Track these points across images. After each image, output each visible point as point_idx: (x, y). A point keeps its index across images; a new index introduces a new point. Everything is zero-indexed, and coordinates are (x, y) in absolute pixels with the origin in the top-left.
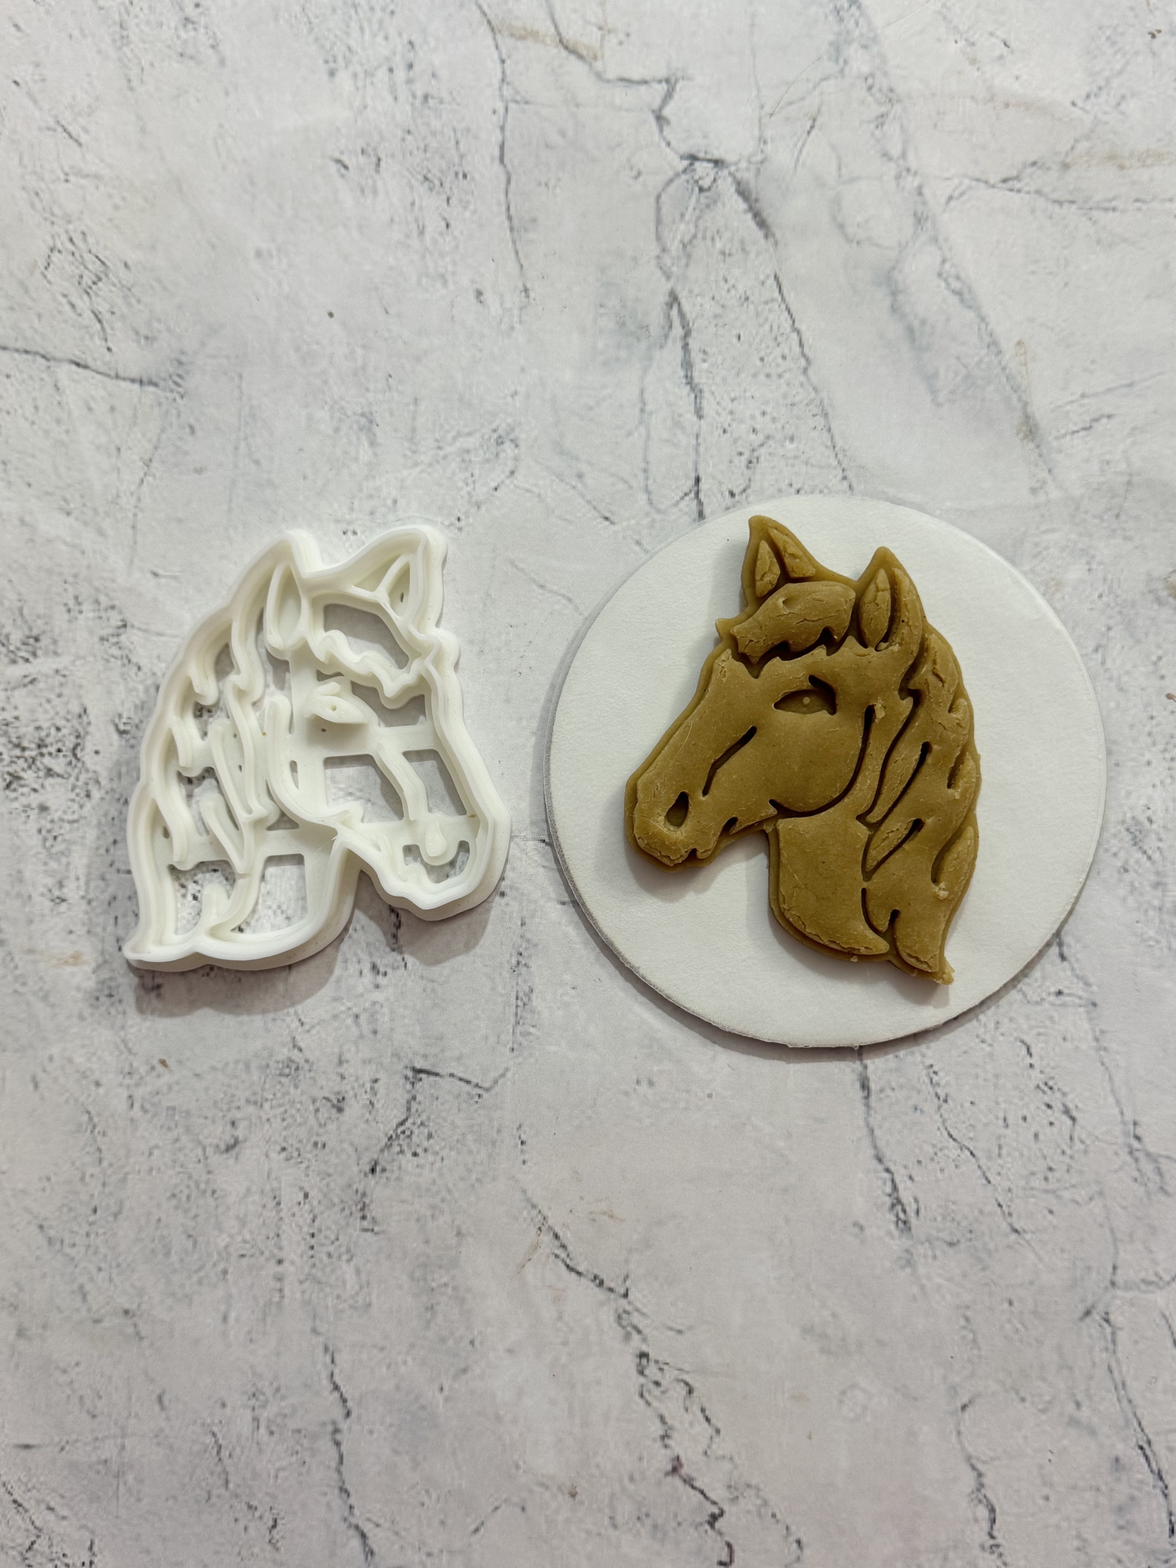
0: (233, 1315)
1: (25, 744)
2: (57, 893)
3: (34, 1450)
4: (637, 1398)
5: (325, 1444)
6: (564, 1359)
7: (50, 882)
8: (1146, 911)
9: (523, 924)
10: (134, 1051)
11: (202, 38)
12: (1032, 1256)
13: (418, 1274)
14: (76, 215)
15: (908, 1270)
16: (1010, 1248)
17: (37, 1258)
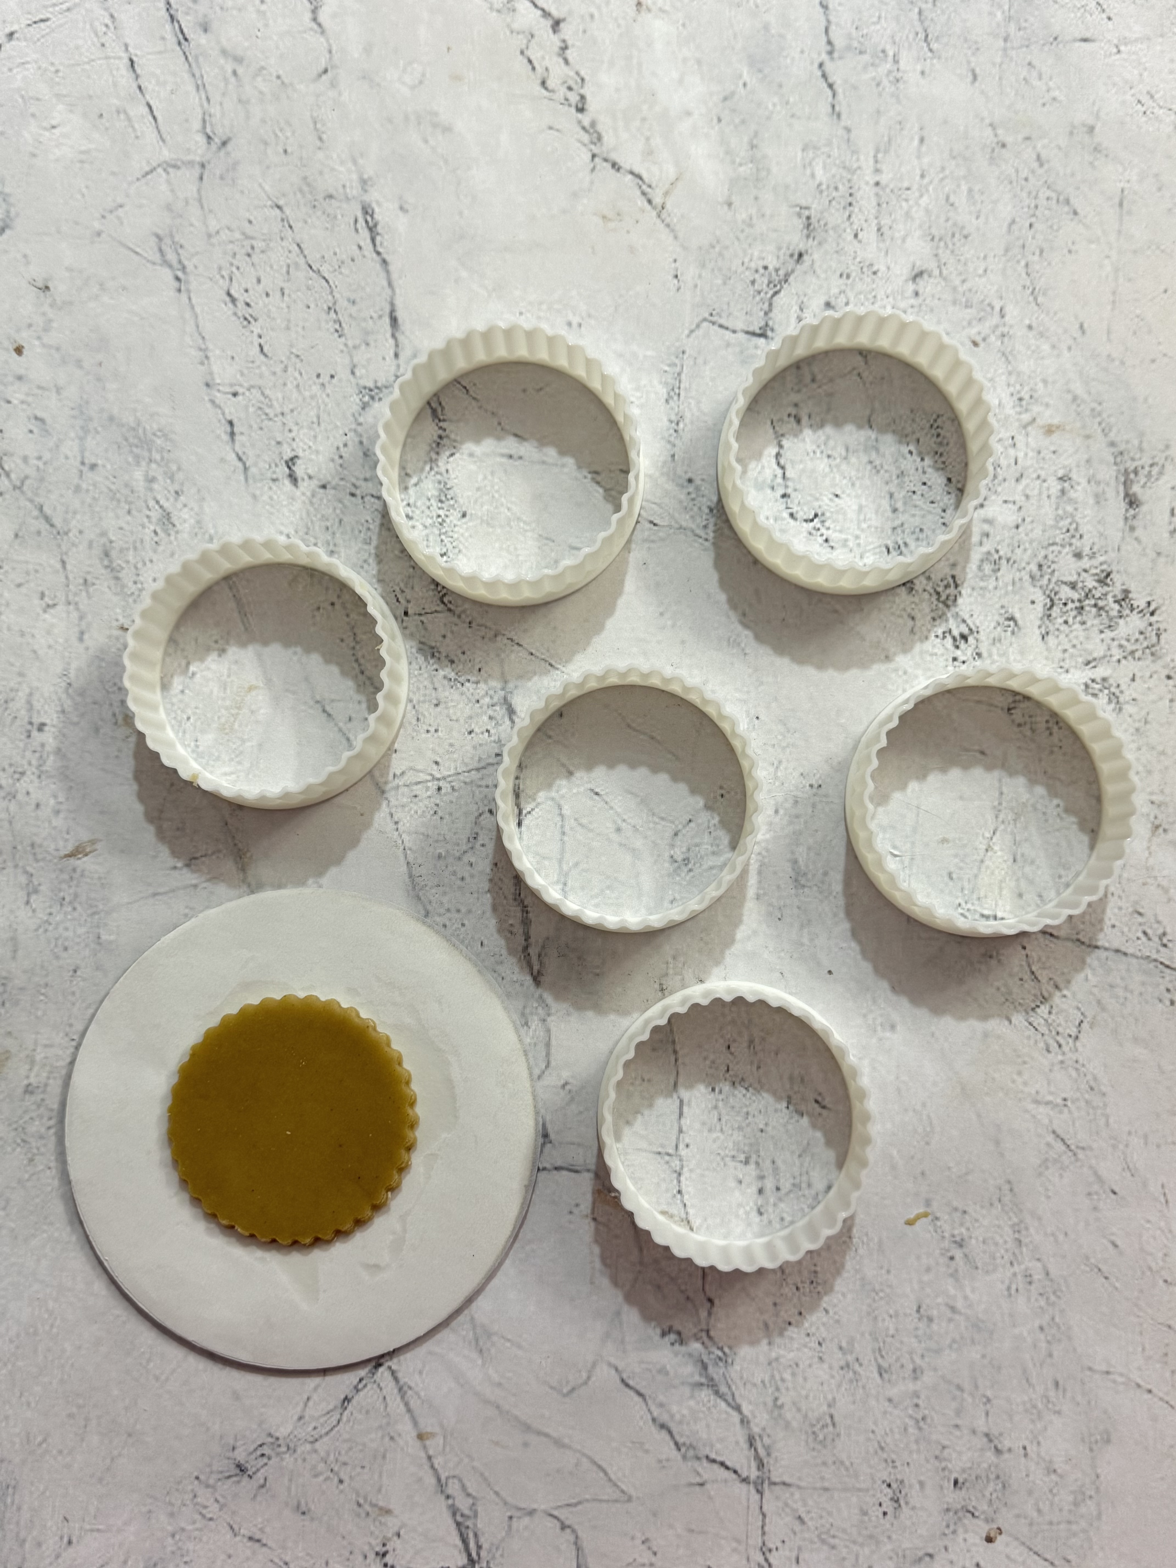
0: (916, 142)
1: (1094, 610)
2: (1066, 485)
3: (1080, 36)
4: (587, 78)
5: (839, 42)
6: (645, 107)
7: (1072, 494)
8: (162, 458)
9: (673, 456)
10: (999, 355)
11: (947, 1227)
12: (267, 188)
13: (763, 174)
14: (1056, 1068)
15: (366, 176)
16: (284, 195)
17: (1078, 188)
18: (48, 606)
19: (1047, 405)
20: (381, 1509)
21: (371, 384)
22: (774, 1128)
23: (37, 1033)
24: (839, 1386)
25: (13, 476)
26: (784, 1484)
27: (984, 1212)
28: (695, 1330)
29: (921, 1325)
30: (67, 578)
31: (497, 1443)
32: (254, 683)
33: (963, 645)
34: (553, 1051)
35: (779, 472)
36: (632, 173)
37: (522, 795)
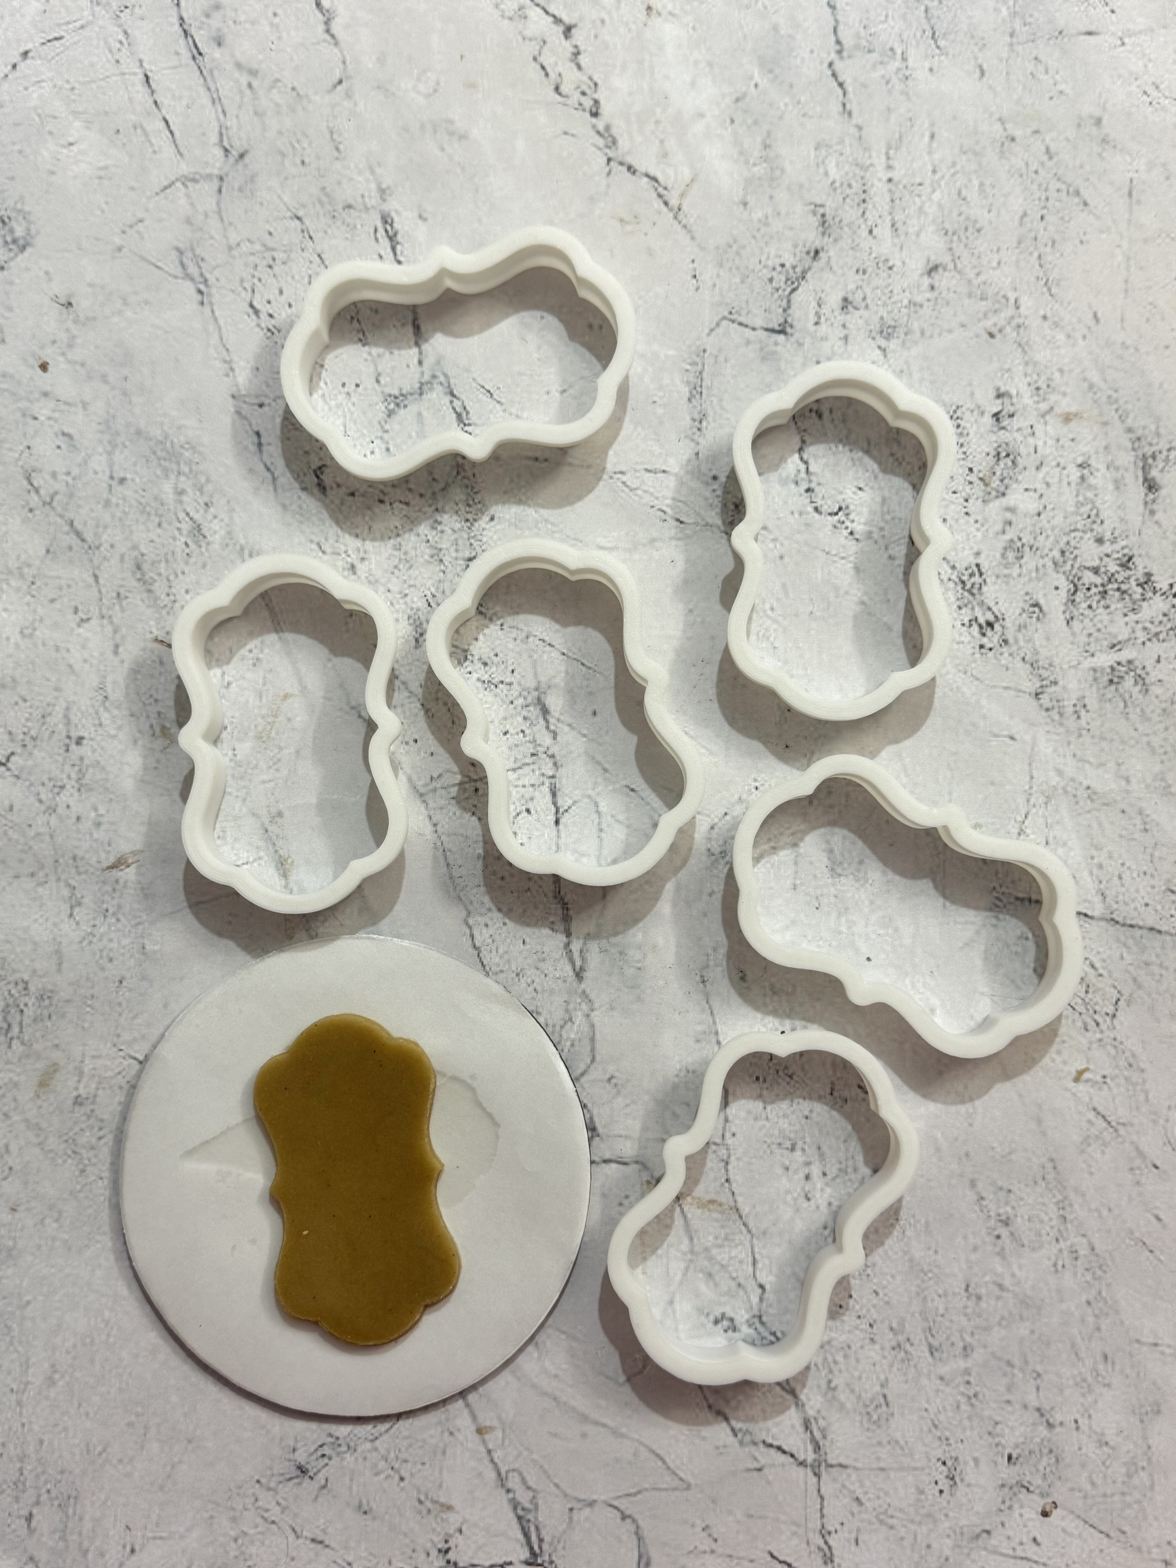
0: (927, 139)
1: (1117, 594)
2: (1086, 472)
3: (1084, 30)
4: (599, 82)
5: (848, 42)
6: (658, 110)
7: (1092, 481)
8: (191, 471)
9: (697, 454)
10: (1015, 345)
11: (992, 1206)
12: (286, 199)
13: (778, 173)
14: (1095, 1046)
15: (384, 186)
16: (303, 206)
17: (1088, 179)
18: (82, 620)
19: (1064, 394)
20: (442, 1505)
21: (396, 392)
22: (819, 1114)
23: (84, 1045)
24: (891, 1366)
25: (42, 492)
26: (841, 1466)
27: (1028, 1190)
28: (747, 1317)
29: (970, 1303)
30: (100, 592)
31: (555, 1435)
32: (289, 690)
33: (989, 633)
34: (598, 1045)
35: (803, 467)
36: (647, 175)
37: (558, 794)
